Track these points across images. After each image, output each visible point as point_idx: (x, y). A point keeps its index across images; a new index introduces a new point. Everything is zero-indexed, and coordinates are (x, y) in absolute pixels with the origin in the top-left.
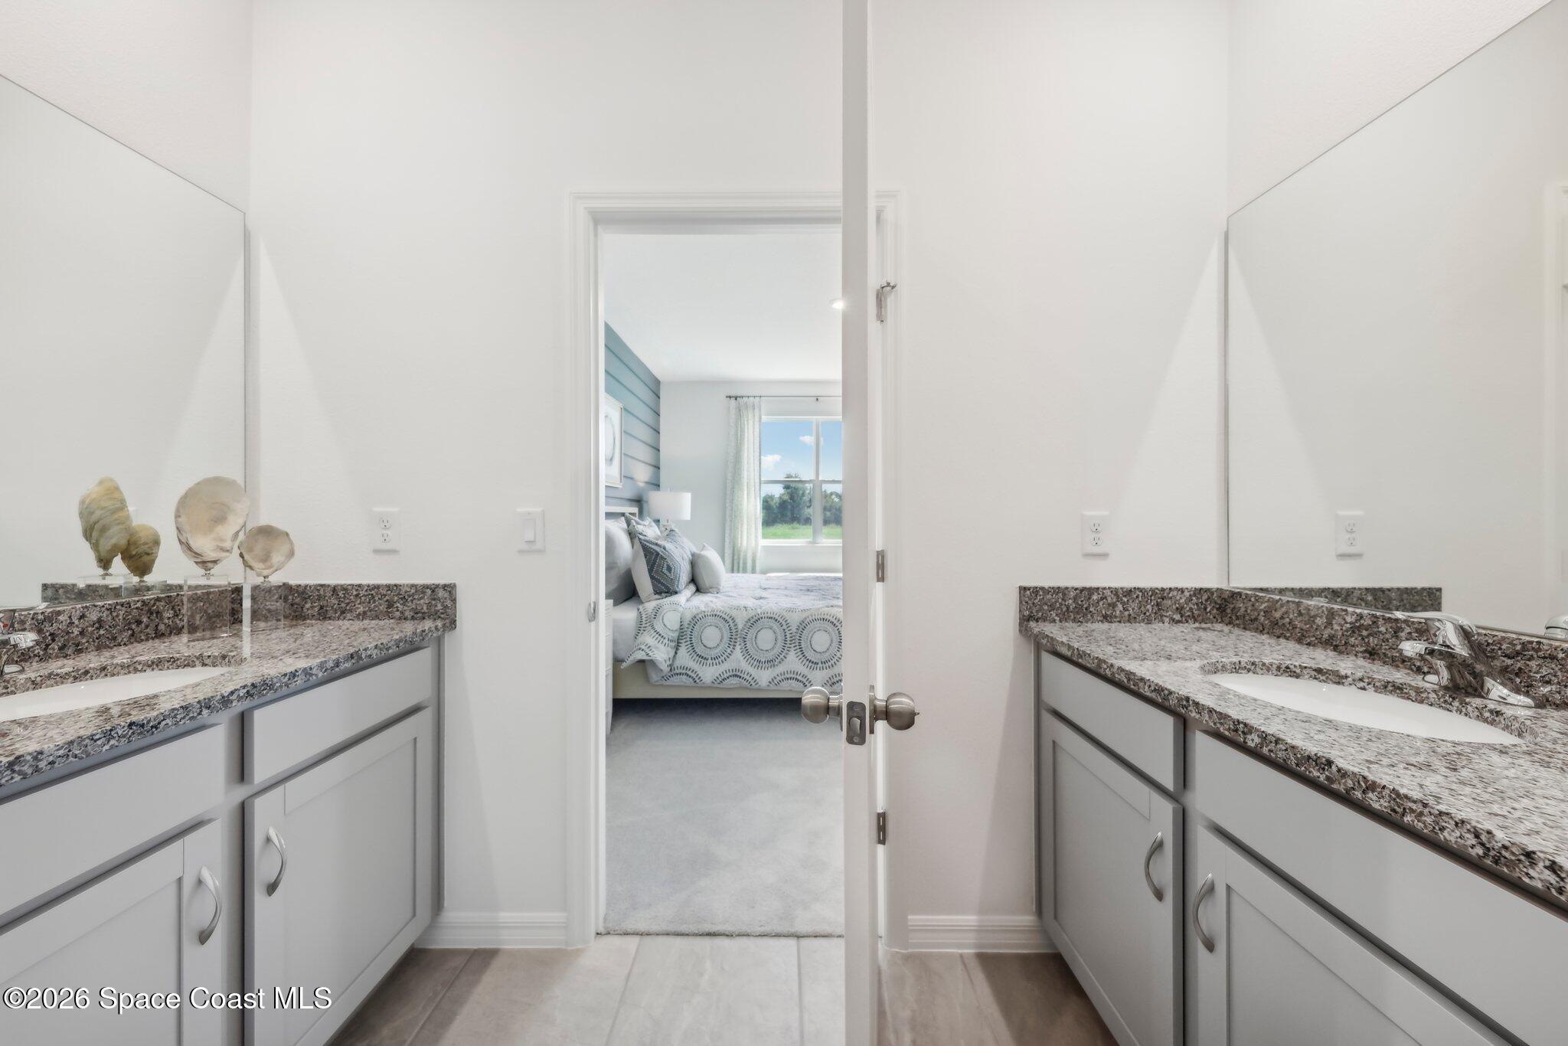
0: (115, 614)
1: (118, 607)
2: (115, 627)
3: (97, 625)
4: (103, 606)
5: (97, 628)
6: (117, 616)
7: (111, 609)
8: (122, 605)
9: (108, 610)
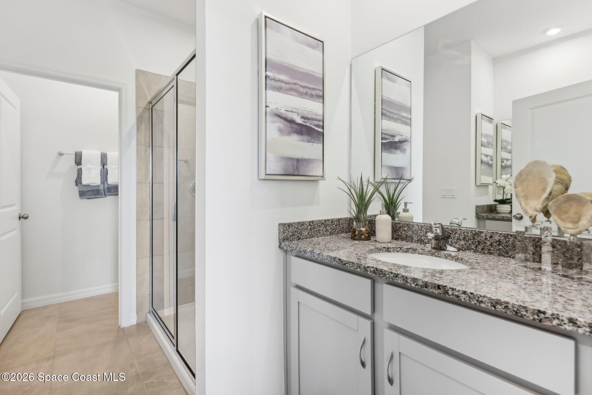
0: (507, 240)
1: (509, 236)
2: (507, 247)
3: (498, 243)
4: (501, 234)
5: (498, 245)
6: (509, 241)
7: (505, 236)
8: (511, 236)
9: (504, 236)
